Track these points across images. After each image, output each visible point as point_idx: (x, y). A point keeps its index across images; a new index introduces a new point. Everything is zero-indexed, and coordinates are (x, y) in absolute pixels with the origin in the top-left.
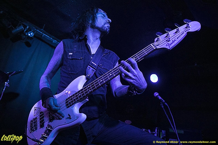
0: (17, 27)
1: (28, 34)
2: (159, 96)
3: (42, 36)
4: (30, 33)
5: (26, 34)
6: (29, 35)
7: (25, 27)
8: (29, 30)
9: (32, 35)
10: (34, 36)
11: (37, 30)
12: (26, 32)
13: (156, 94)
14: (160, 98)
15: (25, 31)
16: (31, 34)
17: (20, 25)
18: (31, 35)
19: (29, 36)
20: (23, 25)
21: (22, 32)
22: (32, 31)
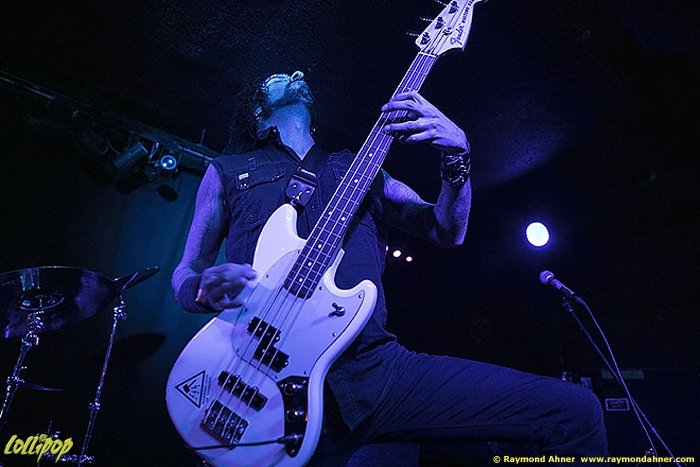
0: (126, 149)
1: (159, 163)
2: (555, 280)
3: (203, 163)
4: (166, 161)
5: (157, 165)
6: (165, 165)
7: (149, 144)
8: (163, 151)
9: (172, 165)
10: (178, 167)
11: (185, 149)
12: (154, 159)
13: (547, 276)
14: (559, 285)
15: (151, 156)
16: (168, 163)
17: (134, 142)
18: (169, 165)
19: (164, 169)
20: (143, 140)
21: (143, 161)
22: (171, 155)
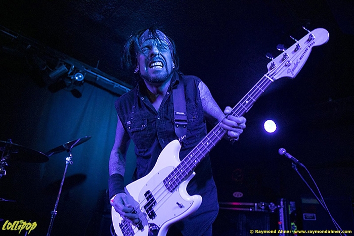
0: (56, 68)
1: (74, 77)
2: (288, 154)
3: (96, 79)
4: (78, 76)
5: (72, 78)
6: (77, 78)
7: (69, 66)
8: (76, 71)
9: (81, 78)
10: (84, 80)
11: (88, 71)
12: (72, 74)
13: (282, 151)
14: (290, 156)
15: (69, 73)
16: (79, 77)
17: (61, 65)
18: (79, 78)
19: (77, 81)
20: (65, 63)
21: (65, 75)
22: (80, 73)
